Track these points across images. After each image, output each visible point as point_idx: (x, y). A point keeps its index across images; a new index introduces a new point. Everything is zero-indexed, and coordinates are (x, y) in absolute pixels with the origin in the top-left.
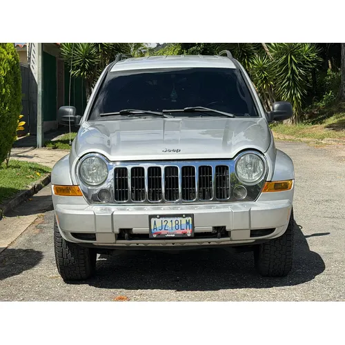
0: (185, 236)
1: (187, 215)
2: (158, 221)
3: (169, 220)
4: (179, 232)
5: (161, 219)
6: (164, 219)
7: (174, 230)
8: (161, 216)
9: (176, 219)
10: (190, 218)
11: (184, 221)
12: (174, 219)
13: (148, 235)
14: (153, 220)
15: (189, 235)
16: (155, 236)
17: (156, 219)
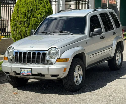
0: (29, 75)
1: (30, 68)
2: (22, 70)
3: (25, 69)
4: (28, 74)
5: (23, 69)
6: (24, 69)
7: (27, 73)
8: (23, 68)
9: (27, 69)
10: (31, 69)
11: (29, 70)
12: (26, 69)
13: (20, 74)
14: (21, 69)
15: (30, 75)
16: (21, 74)
17: (22, 69)
